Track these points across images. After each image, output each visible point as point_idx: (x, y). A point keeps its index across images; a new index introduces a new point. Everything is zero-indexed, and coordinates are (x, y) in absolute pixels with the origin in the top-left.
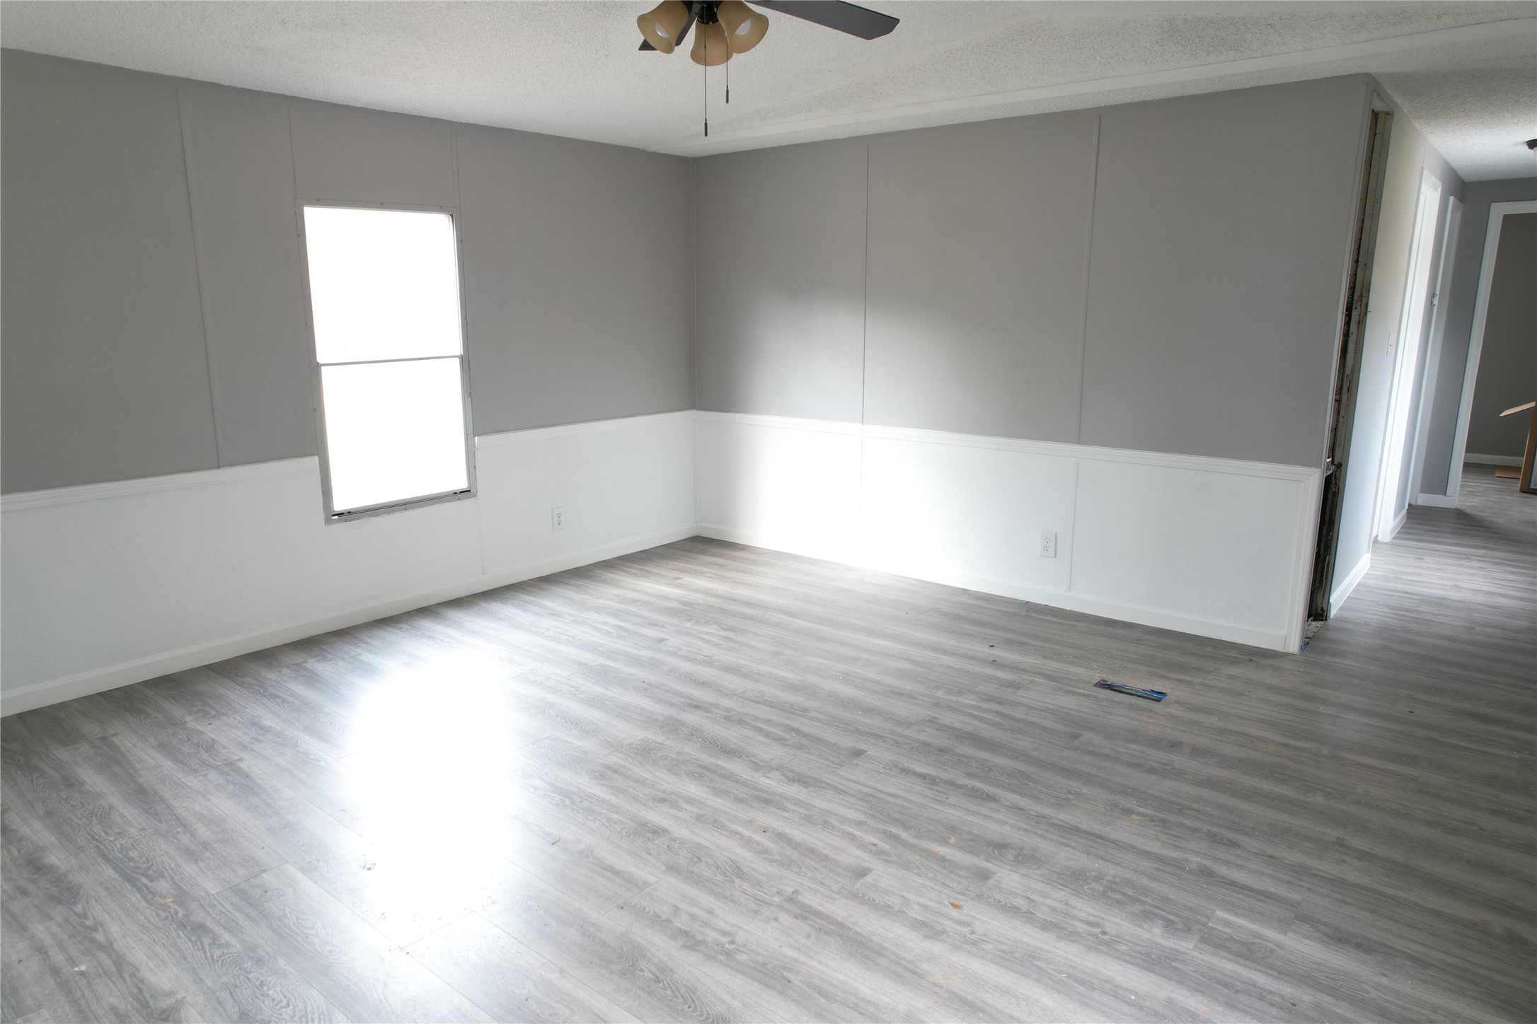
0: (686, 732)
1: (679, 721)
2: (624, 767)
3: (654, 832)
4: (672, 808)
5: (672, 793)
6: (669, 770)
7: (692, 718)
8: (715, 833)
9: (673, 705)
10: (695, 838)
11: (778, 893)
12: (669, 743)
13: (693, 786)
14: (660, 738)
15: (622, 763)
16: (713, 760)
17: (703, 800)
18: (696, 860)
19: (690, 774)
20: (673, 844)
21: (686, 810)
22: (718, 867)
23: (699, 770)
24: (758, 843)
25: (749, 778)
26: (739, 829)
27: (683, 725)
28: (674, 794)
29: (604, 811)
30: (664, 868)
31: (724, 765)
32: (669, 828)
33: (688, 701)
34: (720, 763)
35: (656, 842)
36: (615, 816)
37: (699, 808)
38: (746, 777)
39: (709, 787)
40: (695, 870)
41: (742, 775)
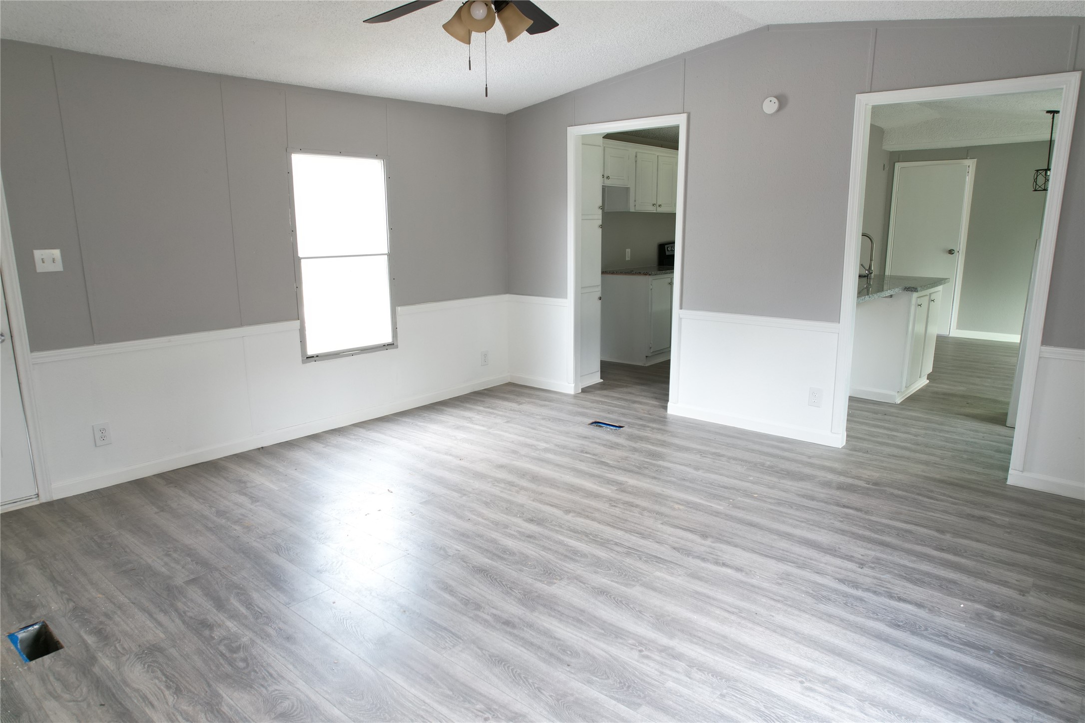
0: (517, 592)
1: (523, 605)
2: (561, 560)
3: (532, 520)
4: (523, 532)
5: (524, 541)
6: (527, 557)
7: (512, 609)
8: (498, 519)
9: (531, 626)
10: (509, 518)
11: (470, 497)
12: (530, 581)
13: (510, 545)
14: (539, 585)
15: (564, 563)
16: (494, 564)
17: (504, 536)
18: (508, 509)
19: (512, 553)
20: (521, 515)
21: (515, 531)
22: (497, 506)
23: (505, 556)
24: (474, 514)
25: (471, 550)
26: (483, 521)
27: (519, 599)
28: (523, 541)
29: (565, 531)
30: (525, 506)
31: (487, 560)
32: (524, 522)
33: (515, 631)
34: (490, 562)
35: (530, 516)
36: (557, 529)
37: (507, 532)
38: (473, 551)
39: (499, 544)
40: (509, 505)
41: (475, 552)
